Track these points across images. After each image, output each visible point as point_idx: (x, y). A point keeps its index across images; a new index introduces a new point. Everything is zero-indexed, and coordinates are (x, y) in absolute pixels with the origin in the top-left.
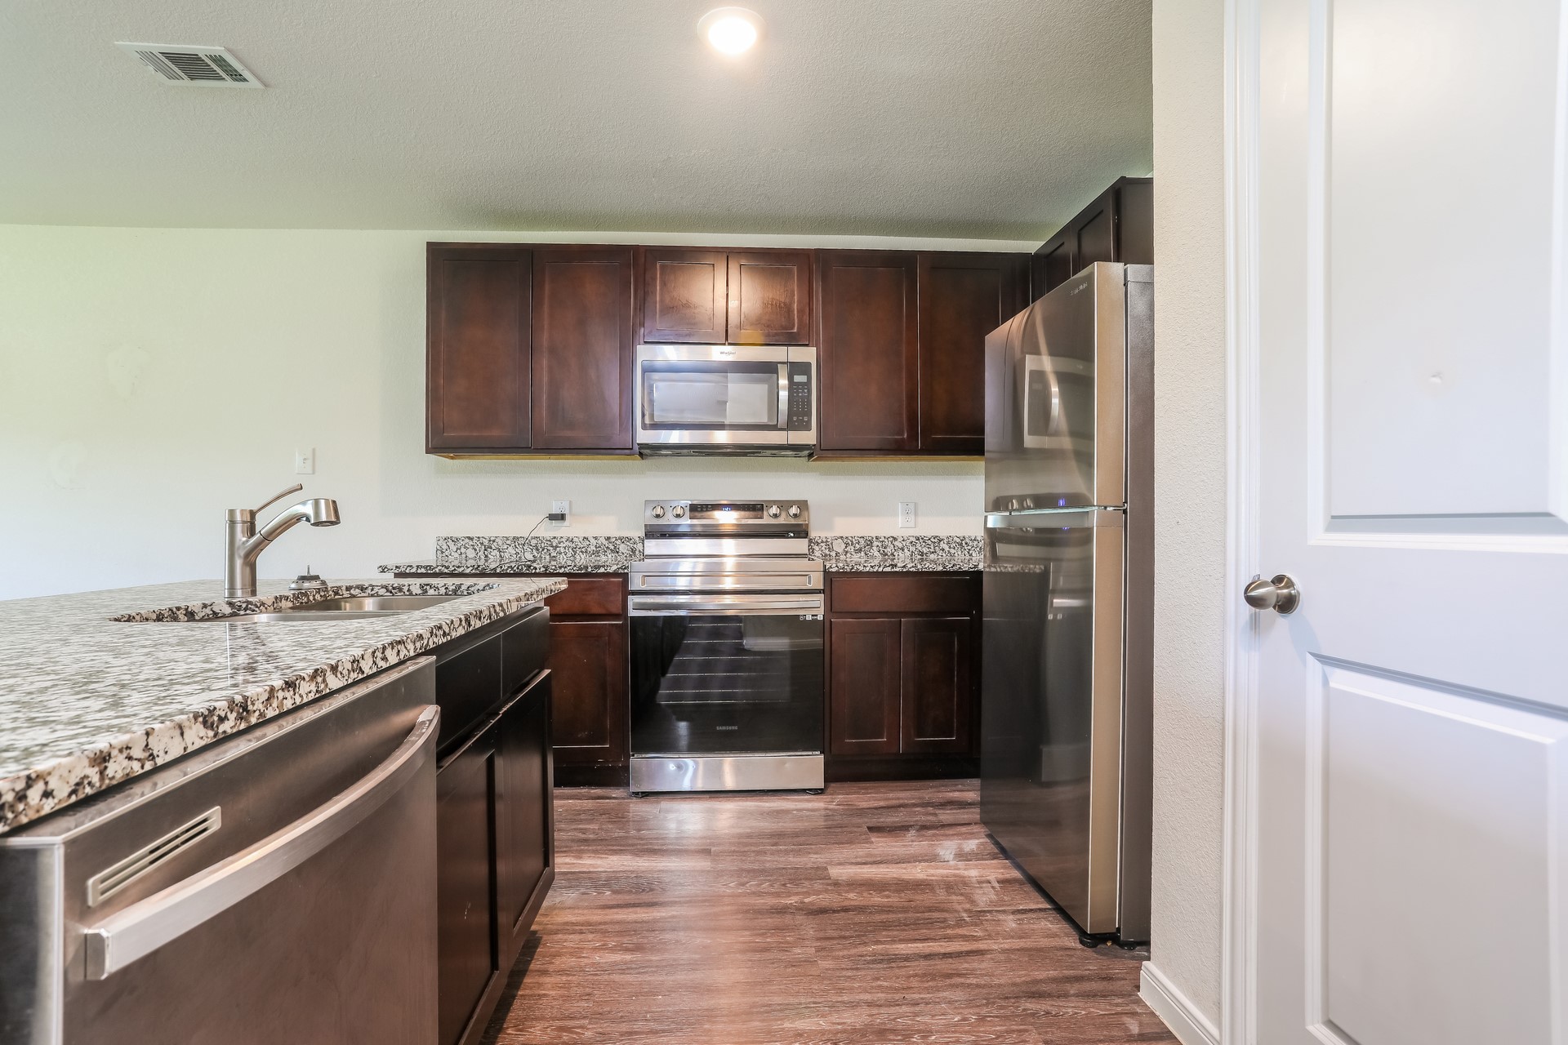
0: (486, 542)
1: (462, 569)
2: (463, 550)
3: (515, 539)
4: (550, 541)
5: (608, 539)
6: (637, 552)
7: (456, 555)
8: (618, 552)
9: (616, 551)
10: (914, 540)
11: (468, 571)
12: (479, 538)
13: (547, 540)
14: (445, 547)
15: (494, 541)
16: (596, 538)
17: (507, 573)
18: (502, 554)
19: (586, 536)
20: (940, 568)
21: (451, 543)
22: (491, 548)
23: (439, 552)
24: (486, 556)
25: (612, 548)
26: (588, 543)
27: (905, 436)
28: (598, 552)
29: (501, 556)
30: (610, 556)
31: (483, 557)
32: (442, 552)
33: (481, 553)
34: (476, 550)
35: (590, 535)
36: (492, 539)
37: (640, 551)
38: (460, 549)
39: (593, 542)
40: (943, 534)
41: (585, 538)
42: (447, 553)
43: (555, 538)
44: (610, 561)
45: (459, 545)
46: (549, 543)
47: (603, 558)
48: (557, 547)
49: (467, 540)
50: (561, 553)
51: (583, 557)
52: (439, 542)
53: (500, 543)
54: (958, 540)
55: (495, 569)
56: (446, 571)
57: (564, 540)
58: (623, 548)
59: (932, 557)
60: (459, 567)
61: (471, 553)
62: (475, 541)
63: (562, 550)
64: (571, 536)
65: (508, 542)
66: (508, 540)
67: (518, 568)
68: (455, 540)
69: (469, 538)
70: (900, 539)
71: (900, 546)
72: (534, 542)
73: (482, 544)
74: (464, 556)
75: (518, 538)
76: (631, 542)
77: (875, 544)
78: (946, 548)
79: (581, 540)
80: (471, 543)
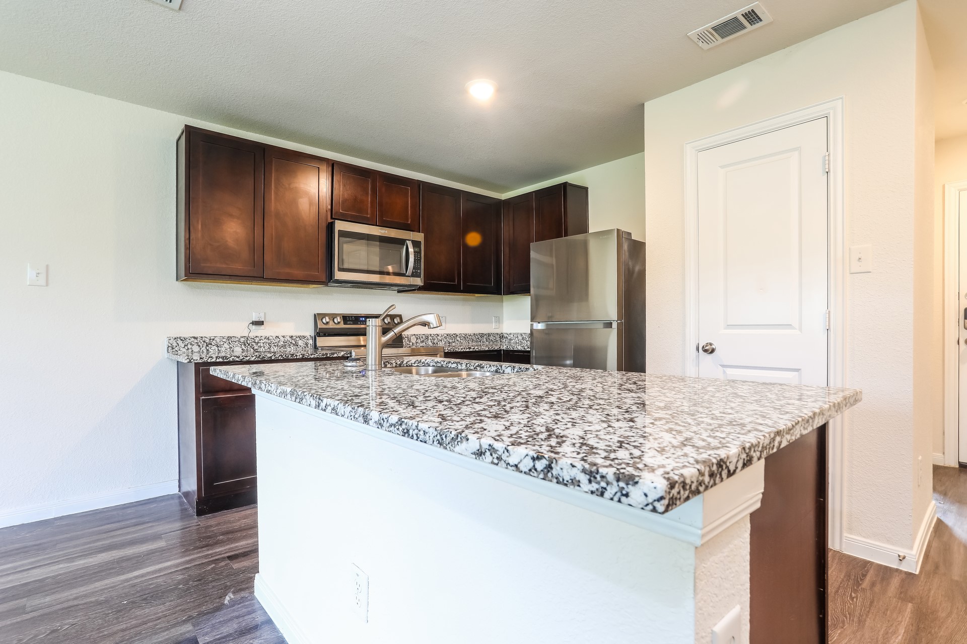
0: (208, 341)
1: (249, 358)
2: (189, 346)
3: (229, 338)
4: (253, 339)
5: (291, 337)
6: (309, 345)
7: (184, 350)
8: (297, 346)
9: (296, 345)
10: (446, 335)
11: (253, 359)
12: (202, 337)
13: (251, 339)
14: (175, 344)
15: (213, 339)
16: (284, 337)
17: (278, 359)
18: (220, 348)
19: (277, 336)
20: (487, 349)
21: (180, 342)
22: (211, 344)
23: (170, 348)
24: (208, 350)
25: (294, 342)
26: (279, 340)
27: (456, 283)
28: (285, 346)
29: (219, 350)
30: (292, 348)
31: (205, 351)
32: (173, 348)
33: (204, 349)
34: (199, 346)
35: (280, 335)
36: (212, 338)
37: (311, 344)
38: (187, 346)
39: (282, 339)
40: (458, 333)
41: (277, 337)
42: (176, 349)
43: (257, 337)
44: (292, 351)
45: (186, 343)
46: (253, 340)
47: (289, 349)
48: (258, 343)
49: (193, 339)
50: (261, 347)
51: (275, 348)
52: (170, 341)
53: (218, 341)
54: (464, 336)
55: (271, 357)
56: (237, 359)
57: (263, 338)
58: (300, 343)
59: (454, 344)
60: (246, 357)
61: (196, 349)
62: (198, 340)
63: (262, 345)
64: (268, 335)
65: (224, 340)
66: (224, 338)
67: (286, 356)
68: (183, 340)
69: (194, 338)
70: (440, 336)
71: (440, 339)
72: (242, 340)
73: (204, 342)
74: (190, 350)
75: (231, 337)
76: (306, 339)
77: (430, 338)
78: (459, 340)
79: (274, 338)
80: (196, 341)
